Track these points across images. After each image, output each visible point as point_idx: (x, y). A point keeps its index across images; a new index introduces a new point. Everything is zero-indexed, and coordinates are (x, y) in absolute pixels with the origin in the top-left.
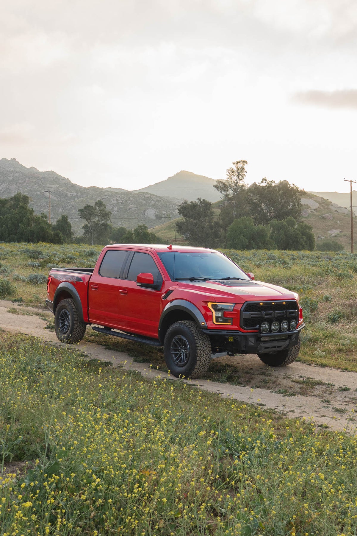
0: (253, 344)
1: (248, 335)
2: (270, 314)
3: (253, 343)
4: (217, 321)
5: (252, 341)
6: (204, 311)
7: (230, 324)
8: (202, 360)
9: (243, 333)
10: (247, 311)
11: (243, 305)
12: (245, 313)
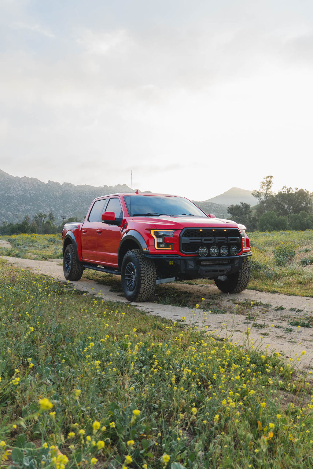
0: (193, 268)
1: (187, 259)
2: (211, 240)
4: (158, 247)
5: (191, 265)
6: (147, 238)
7: (171, 249)
8: (146, 283)
9: (182, 257)
10: (185, 236)
11: (182, 231)
12: (183, 238)
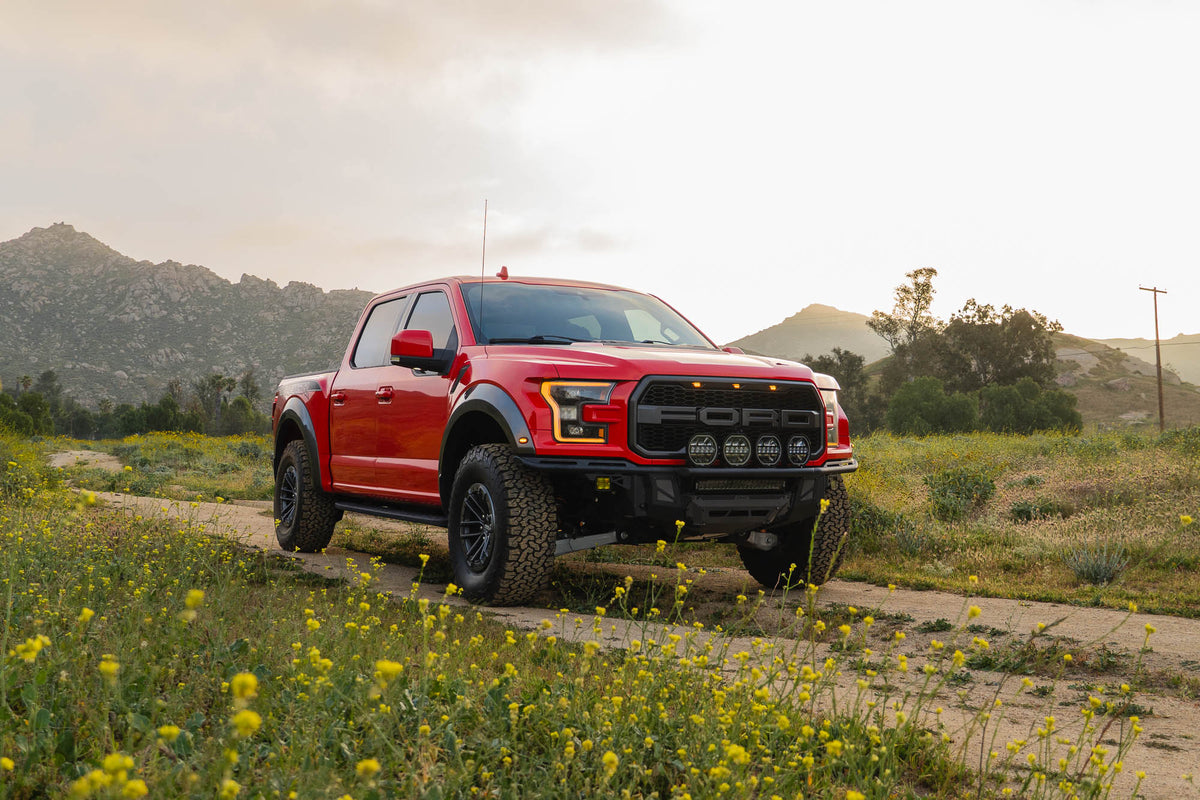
0: (671, 500)
1: (653, 472)
2: (728, 416)
3: (669, 496)
4: (565, 434)
5: (666, 491)
6: (528, 408)
7: (602, 441)
8: (523, 545)
9: (638, 465)
10: (648, 402)
11: (636, 387)
12: (640, 407)
